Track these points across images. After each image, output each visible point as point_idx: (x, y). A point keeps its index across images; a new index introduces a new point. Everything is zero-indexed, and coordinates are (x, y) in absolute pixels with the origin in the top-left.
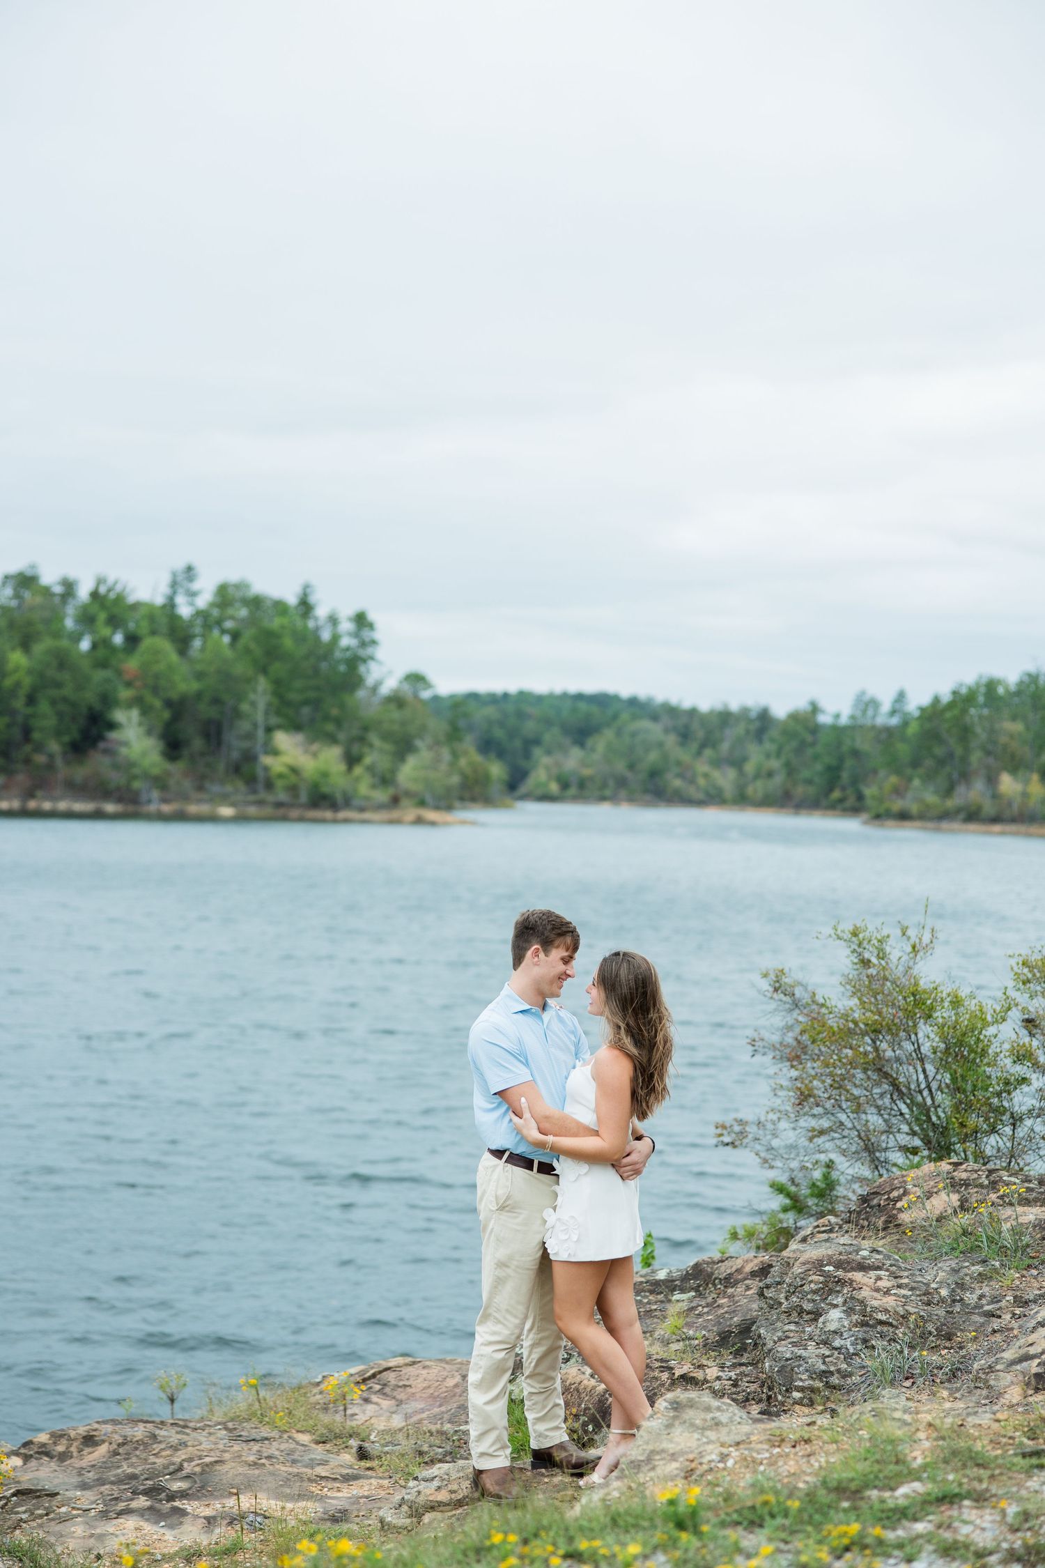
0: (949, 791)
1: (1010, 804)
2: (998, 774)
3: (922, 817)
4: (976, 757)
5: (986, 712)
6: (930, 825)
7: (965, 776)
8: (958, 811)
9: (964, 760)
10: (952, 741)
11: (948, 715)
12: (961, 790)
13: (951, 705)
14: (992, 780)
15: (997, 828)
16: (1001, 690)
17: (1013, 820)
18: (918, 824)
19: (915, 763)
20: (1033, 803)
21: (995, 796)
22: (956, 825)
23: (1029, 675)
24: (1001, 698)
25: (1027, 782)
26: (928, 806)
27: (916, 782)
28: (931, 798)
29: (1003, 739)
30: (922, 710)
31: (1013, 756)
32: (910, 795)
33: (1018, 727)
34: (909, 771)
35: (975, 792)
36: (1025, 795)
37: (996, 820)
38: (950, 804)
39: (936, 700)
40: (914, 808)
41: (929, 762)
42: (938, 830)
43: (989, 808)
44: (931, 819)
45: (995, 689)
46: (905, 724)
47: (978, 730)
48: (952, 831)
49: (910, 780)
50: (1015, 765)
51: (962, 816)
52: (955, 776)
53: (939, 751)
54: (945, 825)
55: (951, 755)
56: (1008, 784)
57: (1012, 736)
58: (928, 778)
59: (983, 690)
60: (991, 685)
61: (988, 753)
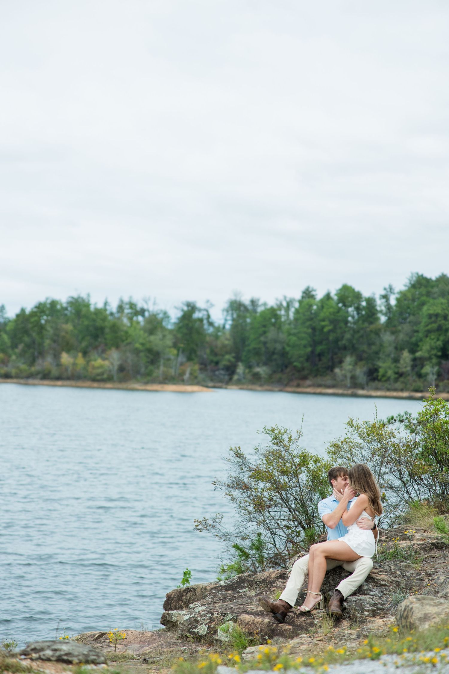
0: (32, 362)
1: (66, 370)
2: (60, 353)
3: (17, 377)
4: (47, 342)
5: (50, 318)
6: (22, 381)
7: (42, 354)
8: (38, 373)
9: (41, 344)
10: (34, 335)
11: (33, 320)
12: (40, 361)
13: (33, 314)
14: (57, 356)
15: (59, 383)
16: (59, 307)
17: (68, 378)
18: (15, 380)
19: (14, 346)
20: (79, 368)
21: (59, 365)
22: (36, 381)
23: (73, 298)
24: (58, 311)
25: (75, 357)
26: (21, 371)
27: (14, 357)
28: (23, 367)
29: (63, 334)
30: (18, 316)
31: (68, 343)
32: (10, 364)
33: (69, 327)
34: (10, 351)
35: (47, 363)
36: (74, 364)
37: (58, 378)
38: (33, 369)
39: (23, 310)
40: (13, 371)
41: (21, 346)
42: (27, 384)
43: (55, 372)
44: (22, 378)
45: (56, 306)
46: (5, 324)
47: (49, 328)
48: (34, 385)
49: (10, 356)
50: (69, 348)
51: (40, 376)
52: (36, 354)
53: (26, 339)
54: (31, 381)
55: (34, 342)
56: (66, 358)
57: (67, 333)
58: (22, 355)
59: (48, 306)
60: (54, 304)
61: (55, 341)
